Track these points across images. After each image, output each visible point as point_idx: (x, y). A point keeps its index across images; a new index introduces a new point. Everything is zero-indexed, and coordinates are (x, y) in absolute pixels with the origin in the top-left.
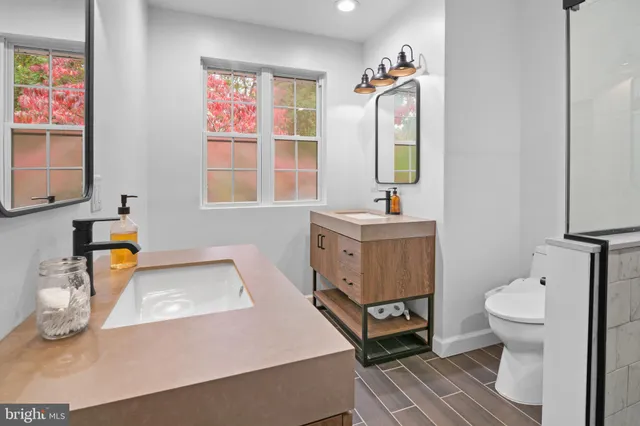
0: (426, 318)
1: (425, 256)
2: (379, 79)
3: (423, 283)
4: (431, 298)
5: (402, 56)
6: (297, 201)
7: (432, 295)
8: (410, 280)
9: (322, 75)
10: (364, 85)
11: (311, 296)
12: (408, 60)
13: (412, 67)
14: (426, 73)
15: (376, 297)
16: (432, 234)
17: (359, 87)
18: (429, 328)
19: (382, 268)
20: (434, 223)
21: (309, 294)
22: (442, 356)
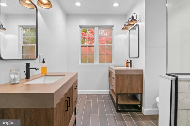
0: (140, 101)
1: (139, 81)
2: (127, 25)
3: (138, 90)
4: (141, 94)
5: (133, 17)
6: (105, 63)
7: (142, 94)
8: (133, 88)
9: (113, 26)
10: (124, 28)
11: (109, 91)
12: (135, 18)
13: (136, 20)
14: (141, 22)
15: (121, 91)
16: (142, 74)
17: (123, 28)
18: (141, 104)
19: (122, 83)
20: (142, 71)
21: (108, 90)
22: (144, 114)
